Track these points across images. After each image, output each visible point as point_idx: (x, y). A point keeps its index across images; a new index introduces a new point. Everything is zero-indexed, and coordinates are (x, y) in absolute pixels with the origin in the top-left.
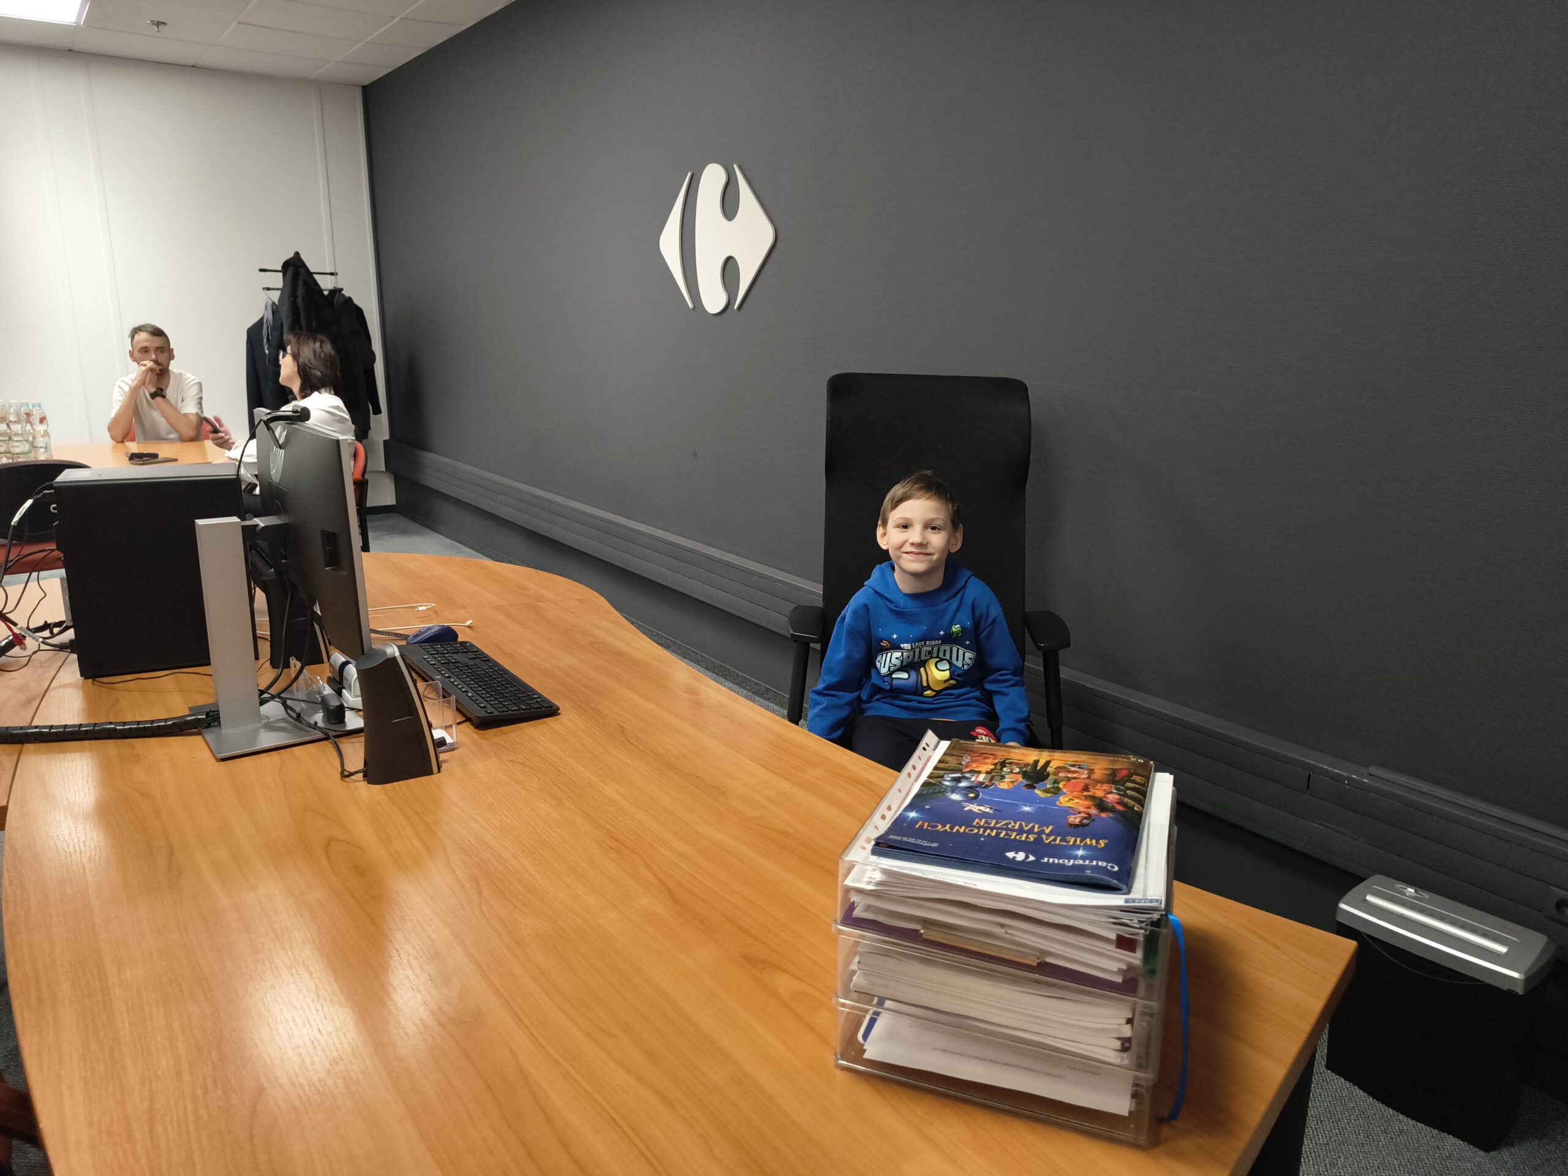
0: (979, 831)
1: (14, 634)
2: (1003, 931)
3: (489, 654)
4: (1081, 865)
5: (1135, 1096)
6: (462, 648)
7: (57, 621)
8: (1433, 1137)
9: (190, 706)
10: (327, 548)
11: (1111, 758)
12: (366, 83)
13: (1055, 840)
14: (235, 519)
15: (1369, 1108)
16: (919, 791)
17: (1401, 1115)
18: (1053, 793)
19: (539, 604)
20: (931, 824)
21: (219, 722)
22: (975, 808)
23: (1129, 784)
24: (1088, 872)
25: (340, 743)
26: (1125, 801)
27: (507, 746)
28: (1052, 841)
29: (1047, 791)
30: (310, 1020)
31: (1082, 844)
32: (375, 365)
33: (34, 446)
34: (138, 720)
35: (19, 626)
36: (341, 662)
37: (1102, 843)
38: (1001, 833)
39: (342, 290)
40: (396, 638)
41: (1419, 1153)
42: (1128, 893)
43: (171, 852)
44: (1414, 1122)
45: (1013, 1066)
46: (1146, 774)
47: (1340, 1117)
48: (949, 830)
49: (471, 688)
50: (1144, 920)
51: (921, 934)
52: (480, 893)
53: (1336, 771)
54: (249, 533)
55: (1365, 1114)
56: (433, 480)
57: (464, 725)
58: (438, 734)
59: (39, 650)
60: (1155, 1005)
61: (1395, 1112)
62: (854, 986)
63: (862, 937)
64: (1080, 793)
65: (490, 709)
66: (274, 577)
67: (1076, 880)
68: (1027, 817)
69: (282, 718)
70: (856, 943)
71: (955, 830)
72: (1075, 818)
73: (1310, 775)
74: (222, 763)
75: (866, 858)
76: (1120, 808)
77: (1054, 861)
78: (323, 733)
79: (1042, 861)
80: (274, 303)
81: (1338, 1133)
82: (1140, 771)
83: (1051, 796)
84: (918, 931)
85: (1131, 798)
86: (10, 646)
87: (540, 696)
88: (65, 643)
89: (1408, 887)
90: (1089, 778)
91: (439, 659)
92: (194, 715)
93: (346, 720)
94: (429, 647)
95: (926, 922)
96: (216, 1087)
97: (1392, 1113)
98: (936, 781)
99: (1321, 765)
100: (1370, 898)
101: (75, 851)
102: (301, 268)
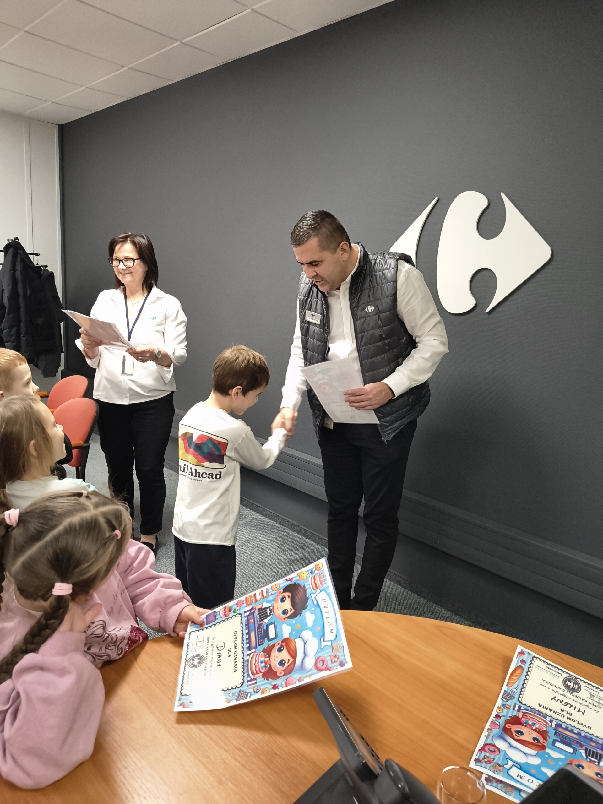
12: (63, 123)
39: (47, 266)
102: (20, 249)
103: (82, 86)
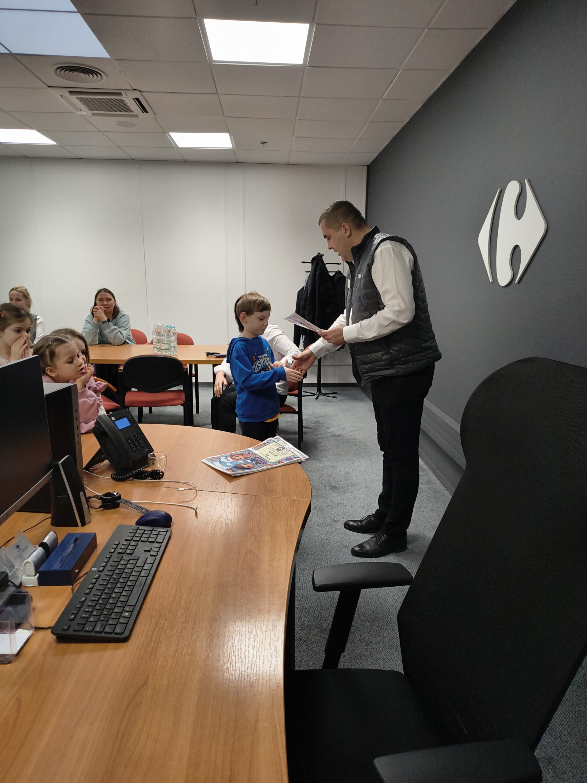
12: (369, 164)
39: (340, 272)
102: (321, 261)
103: (355, 139)
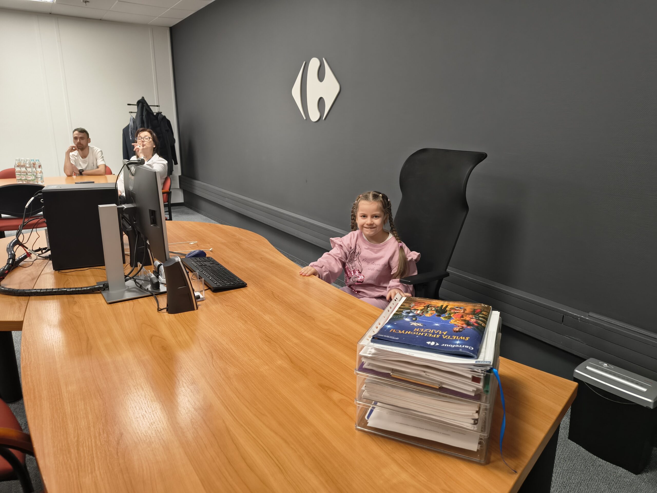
0: (416, 333)
1: (27, 252)
2: (425, 374)
3: (219, 262)
4: (458, 347)
5: (480, 443)
6: (208, 259)
7: (44, 247)
8: (613, 468)
9: (97, 282)
10: (152, 217)
11: (473, 305)
12: (171, 26)
13: (448, 337)
14: (114, 205)
15: (586, 456)
16: (392, 317)
17: (600, 459)
18: (448, 318)
19: (240, 242)
20: (396, 330)
21: (109, 288)
22: (415, 324)
23: (480, 315)
24: (461, 350)
25: (158, 297)
26: (478, 322)
27: (225, 299)
28: (447, 337)
29: (446, 317)
30: (142, 407)
31: (459, 339)
32: (175, 144)
33: (36, 177)
34: (76, 287)
35: (29, 249)
36: (158, 264)
37: (467, 338)
38: (425, 334)
39: (161, 113)
40: (181, 255)
41: (607, 475)
42: (477, 358)
43: (88, 340)
44: (605, 461)
45: (429, 430)
46: (488, 311)
47: (574, 459)
48: (403, 333)
49: (211, 275)
50: (483, 370)
51: (391, 375)
52: (213, 358)
53: (575, 314)
54: (120, 211)
55: (585, 458)
56: (198, 192)
57: (208, 291)
58: (197, 294)
59: (37, 259)
60: (488, 405)
61: (597, 457)
62: (363, 396)
63: (367, 376)
64: (459, 319)
65: (218, 284)
66: (131, 229)
67: (455, 353)
68: (437, 328)
69: (133, 287)
70: (365, 379)
71: (406, 333)
72: (456, 329)
73: (563, 316)
74: (110, 305)
75: (368, 344)
76: (476, 325)
77: (447, 345)
78: (151, 293)
79: (442, 345)
80: (134, 118)
81: (573, 465)
82: (485, 310)
83: (447, 320)
84: (389, 374)
85: (481, 320)
86: (25, 257)
87: (239, 279)
88: (47, 256)
89: (605, 363)
90: (464, 312)
91: (198, 264)
92: (98, 285)
93: (160, 288)
94: (194, 259)
95: (393, 370)
96: (104, 433)
97: (596, 458)
98: (399, 313)
99: (568, 312)
100: (588, 368)
101: (50, 339)
102: (145, 103)
103: (169, 8)
